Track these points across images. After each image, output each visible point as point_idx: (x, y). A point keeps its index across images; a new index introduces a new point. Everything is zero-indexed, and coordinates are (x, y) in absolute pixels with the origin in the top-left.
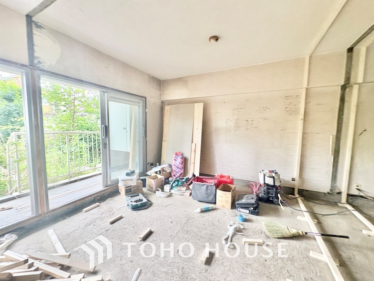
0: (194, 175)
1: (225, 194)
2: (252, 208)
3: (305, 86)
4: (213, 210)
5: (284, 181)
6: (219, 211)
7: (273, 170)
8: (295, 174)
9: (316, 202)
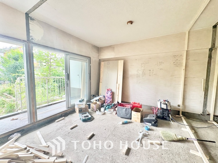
0: (118, 102)
1: (137, 114)
2: (153, 123)
3: (186, 49)
4: (129, 123)
5: (173, 106)
6: (133, 124)
7: (166, 100)
8: (180, 102)
9: (193, 119)
